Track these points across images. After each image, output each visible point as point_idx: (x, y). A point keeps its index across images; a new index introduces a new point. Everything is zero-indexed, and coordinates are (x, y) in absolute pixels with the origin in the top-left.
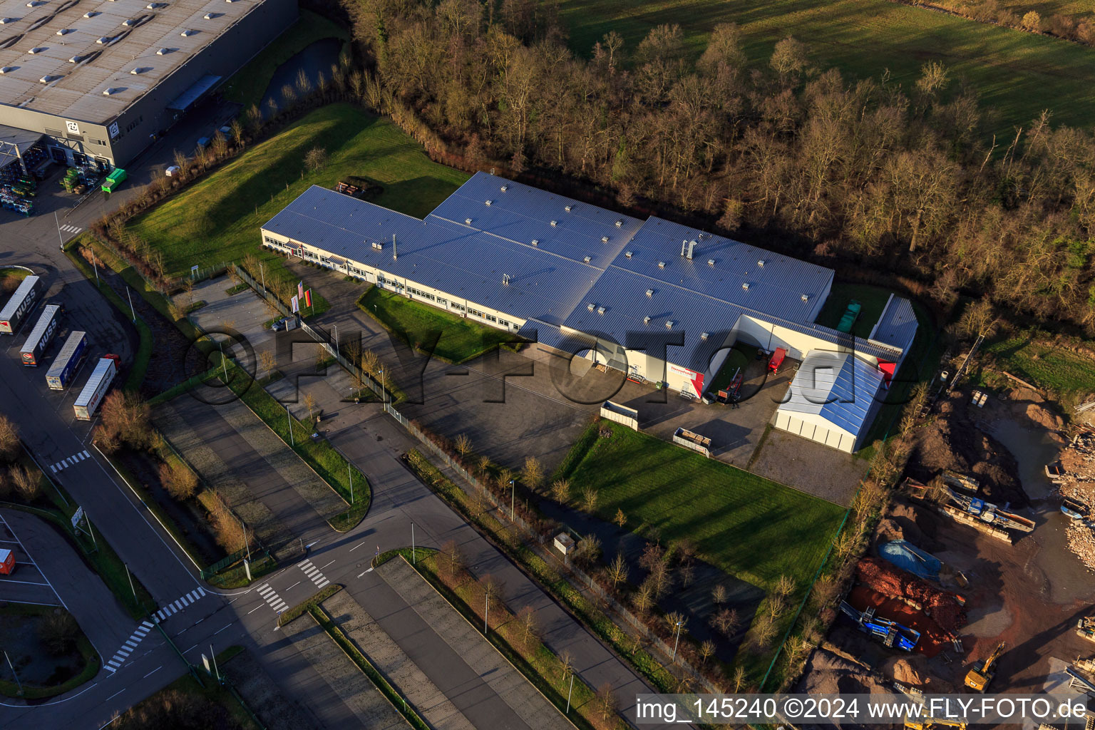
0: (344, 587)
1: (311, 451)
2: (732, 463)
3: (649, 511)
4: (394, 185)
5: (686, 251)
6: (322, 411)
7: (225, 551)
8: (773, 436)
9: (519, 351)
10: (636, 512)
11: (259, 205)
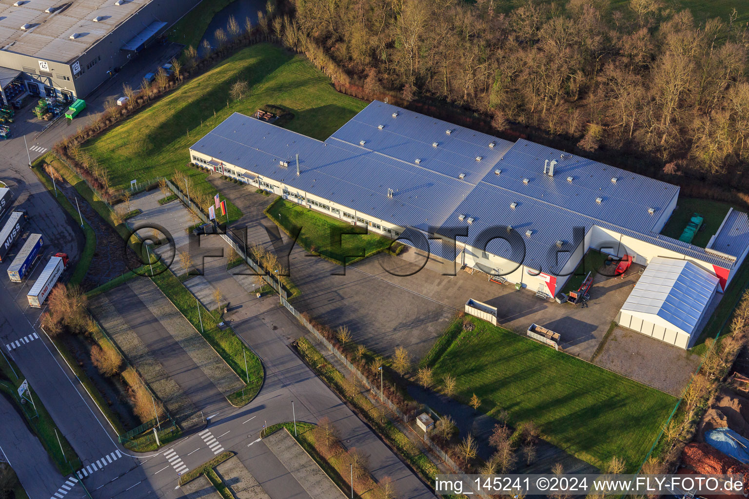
0: (235, 454)
1: (217, 337)
2: (578, 355)
3: (502, 396)
4: (304, 112)
5: (548, 169)
6: (229, 303)
7: (140, 421)
8: (617, 332)
9: (398, 254)
10: (491, 397)
11: (190, 130)
